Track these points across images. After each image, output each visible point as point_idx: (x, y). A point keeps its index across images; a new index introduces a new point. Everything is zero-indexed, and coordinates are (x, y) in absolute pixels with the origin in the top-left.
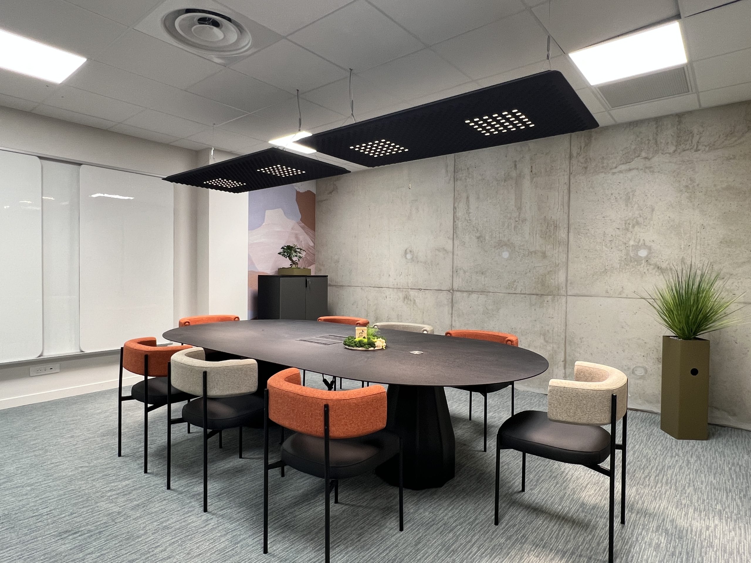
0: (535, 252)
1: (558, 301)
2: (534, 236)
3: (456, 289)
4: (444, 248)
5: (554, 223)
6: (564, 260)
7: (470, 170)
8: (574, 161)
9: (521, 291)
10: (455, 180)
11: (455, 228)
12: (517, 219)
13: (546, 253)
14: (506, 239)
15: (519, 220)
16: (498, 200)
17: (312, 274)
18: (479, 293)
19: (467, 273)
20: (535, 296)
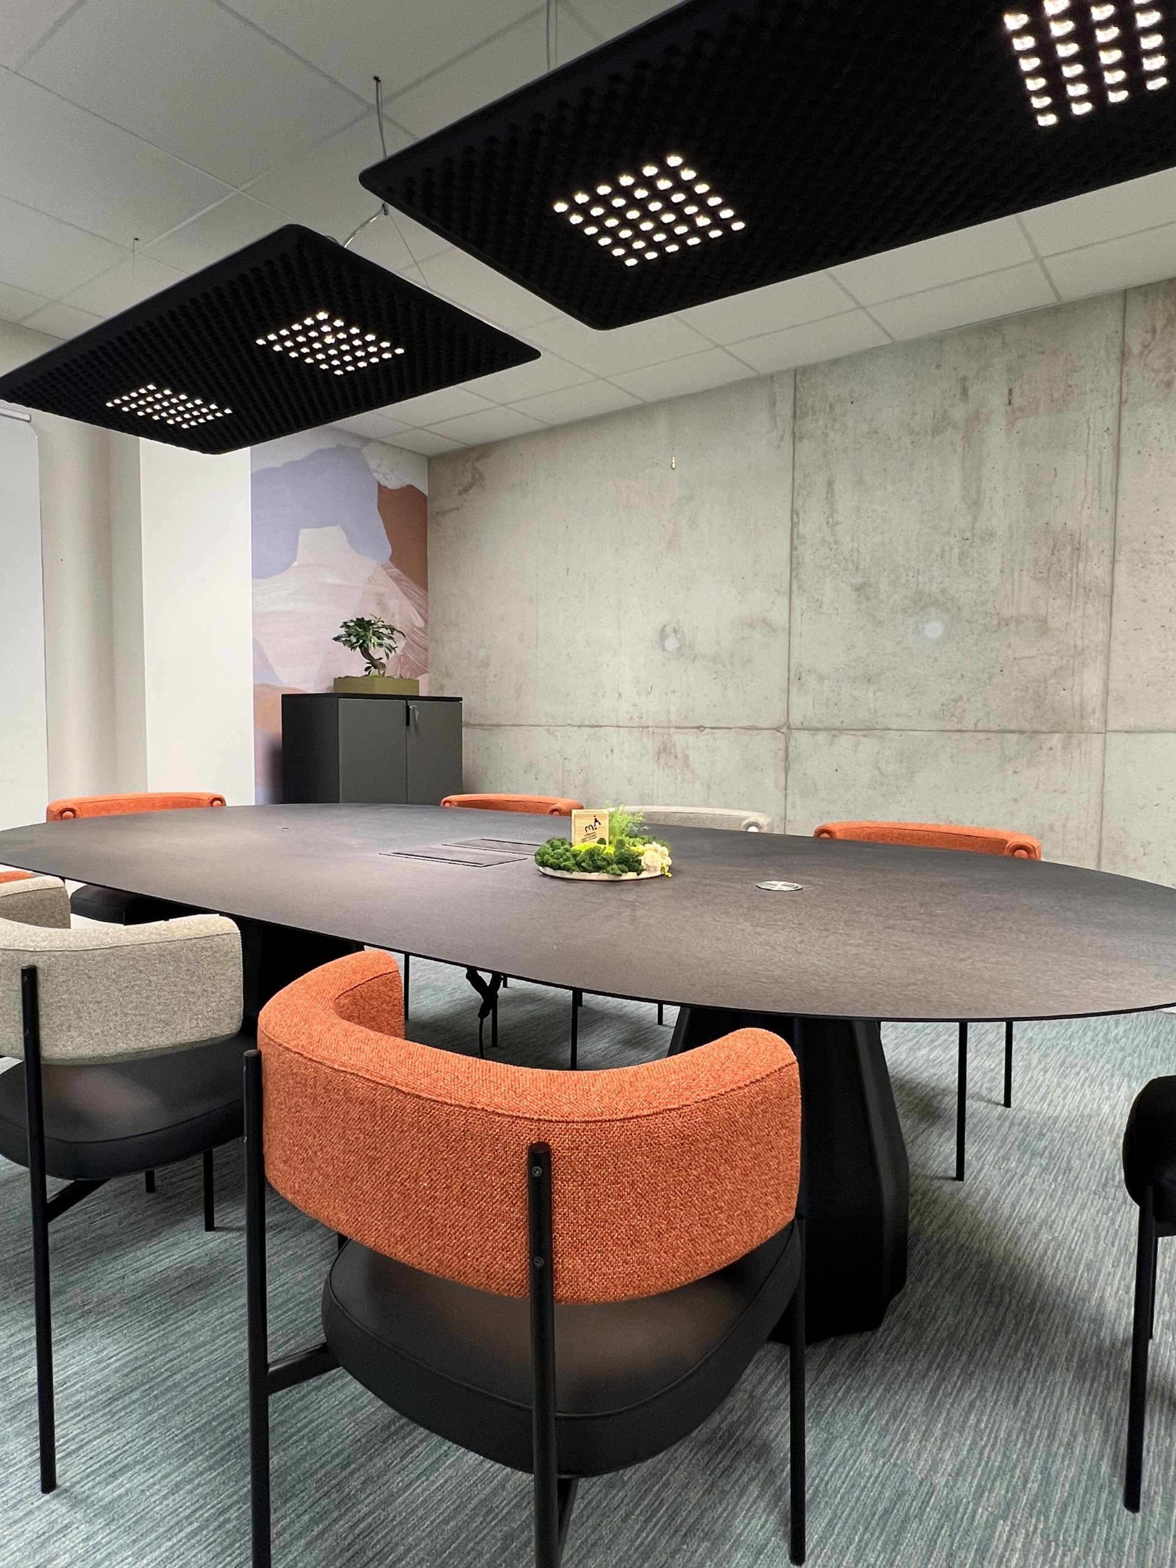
0: (1018, 621)
1: (1080, 746)
2: (1016, 576)
3: (798, 723)
4: (764, 620)
5: (1072, 540)
6: (1100, 637)
7: (838, 410)
8: (1134, 367)
9: (976, 725)
10: (796, 437)
11: (794, 565)
12: (968, 535)
13: (1049, 619)
14: (935, 588)
15: (973, 535)
16: (915, 485)
17: (423, 692)
18: (860, 733)
19: (826, 682)
20: (1014, 737)
